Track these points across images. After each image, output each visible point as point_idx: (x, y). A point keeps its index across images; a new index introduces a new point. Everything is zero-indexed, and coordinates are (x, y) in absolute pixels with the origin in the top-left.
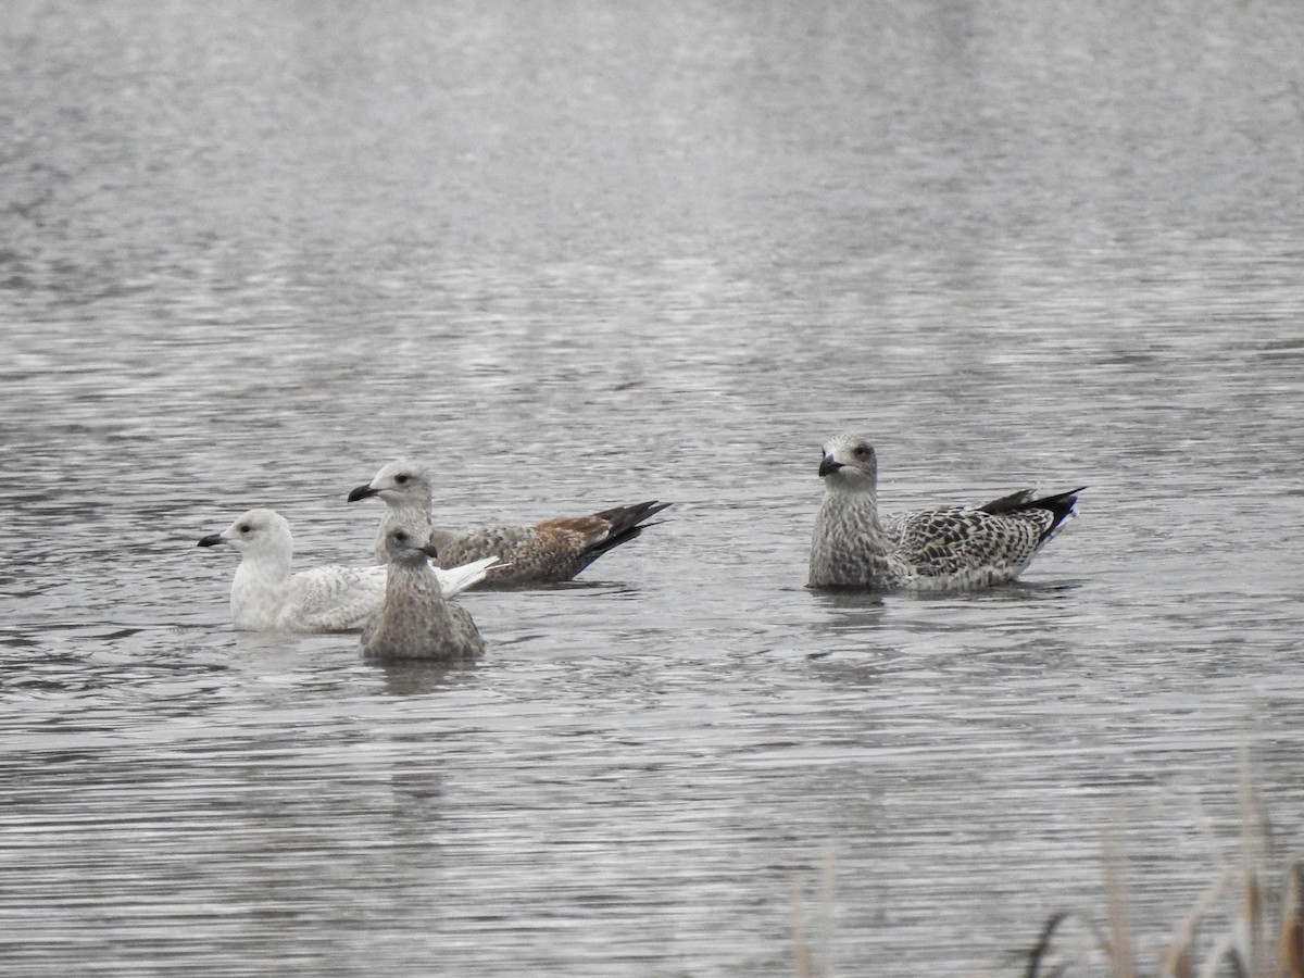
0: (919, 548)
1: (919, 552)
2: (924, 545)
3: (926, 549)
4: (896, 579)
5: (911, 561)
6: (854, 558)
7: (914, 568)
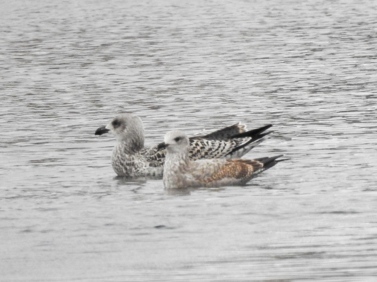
0: (153, 154)
1: (152, 156)
2: (156, 152)
3: (156, 154)
4: (138, 169)
5: (147, 160)
6: (117, 164)
7: (148, 163)
